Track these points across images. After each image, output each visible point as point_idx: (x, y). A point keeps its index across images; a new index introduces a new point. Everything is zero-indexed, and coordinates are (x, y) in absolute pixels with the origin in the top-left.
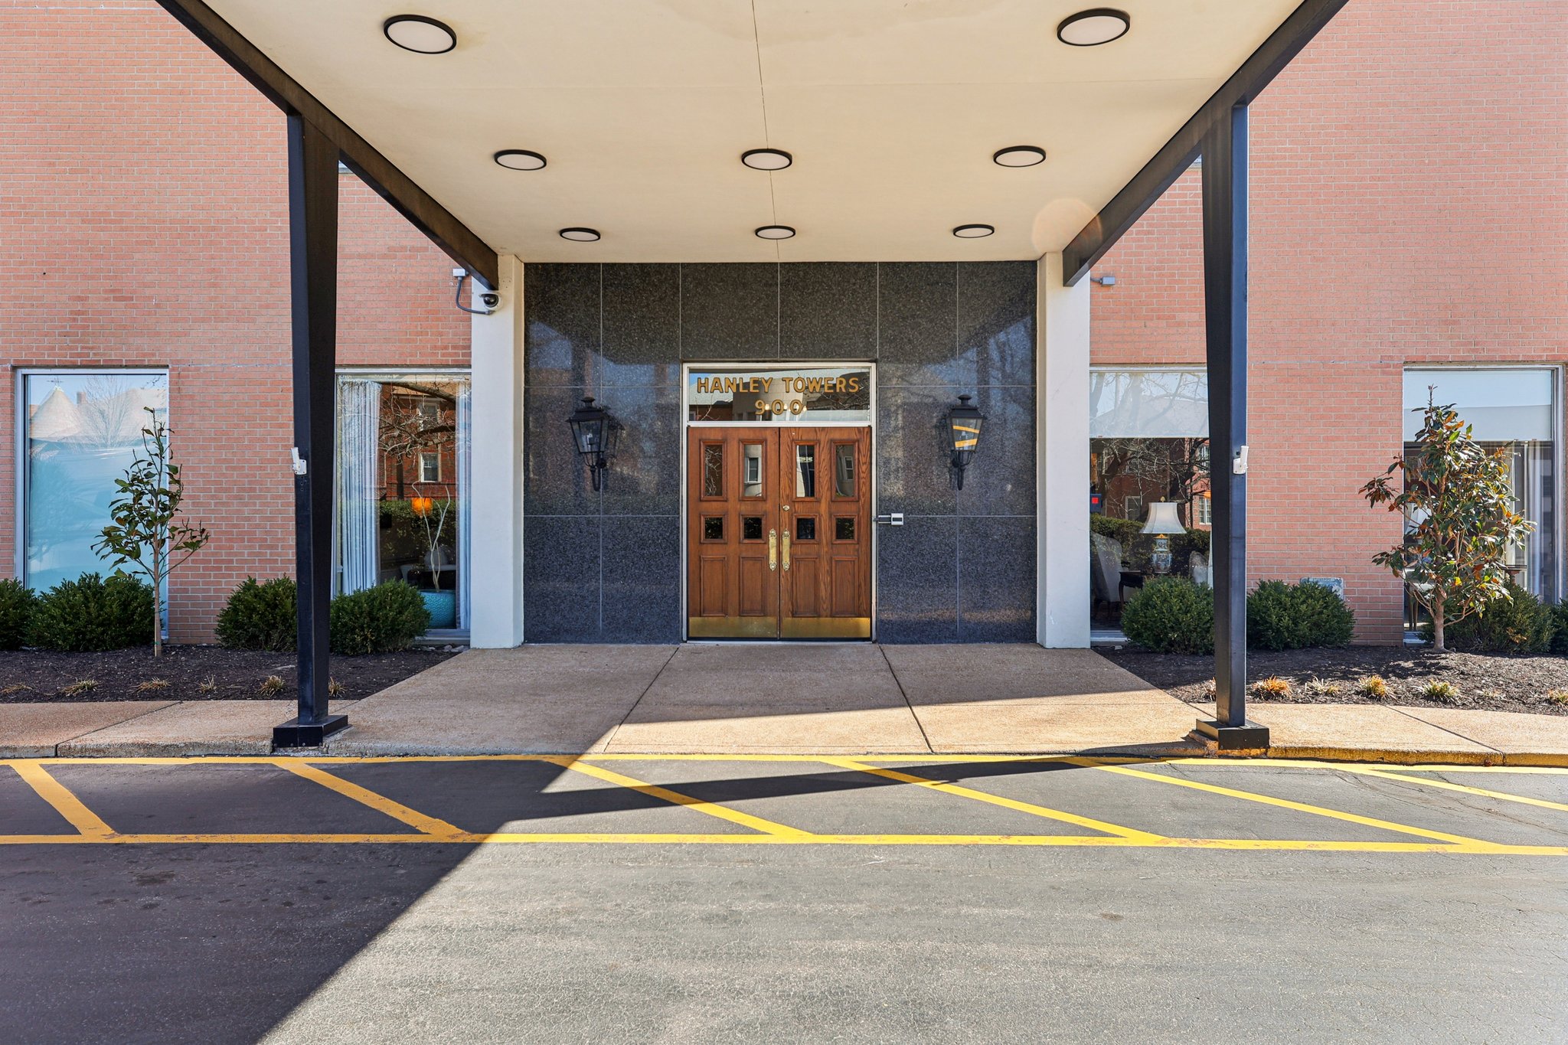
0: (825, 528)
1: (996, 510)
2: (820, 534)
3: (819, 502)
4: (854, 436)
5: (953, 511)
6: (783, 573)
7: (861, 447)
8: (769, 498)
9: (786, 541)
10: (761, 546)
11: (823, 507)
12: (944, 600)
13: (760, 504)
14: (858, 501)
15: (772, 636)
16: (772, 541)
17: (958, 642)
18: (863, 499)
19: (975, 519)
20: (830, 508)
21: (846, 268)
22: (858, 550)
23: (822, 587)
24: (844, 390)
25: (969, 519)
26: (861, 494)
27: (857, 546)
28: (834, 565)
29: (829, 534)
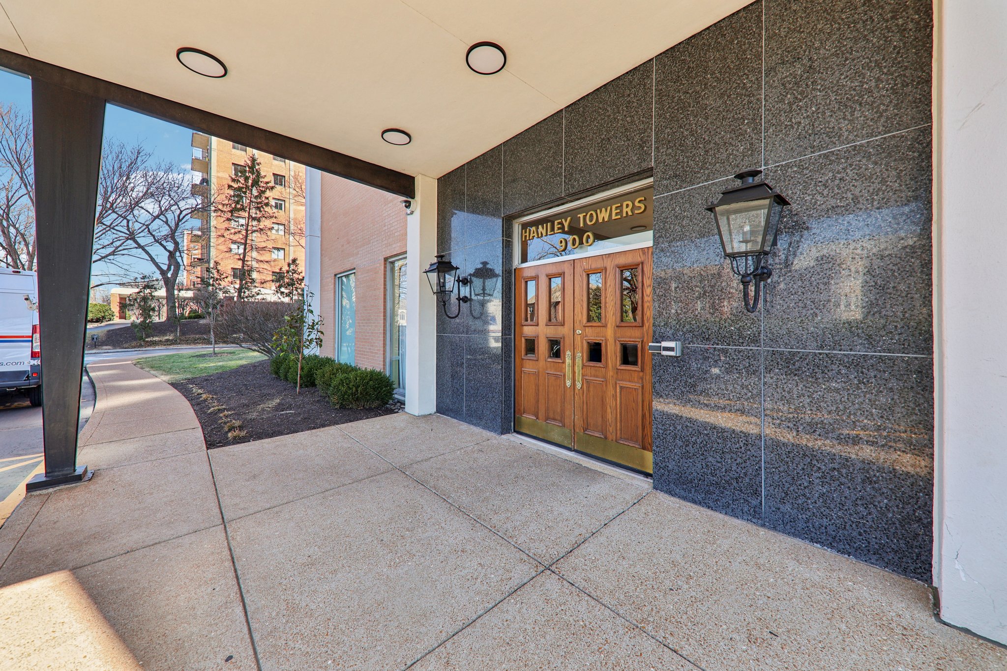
0: (612, 353)
1: (835, 342)
2: (607, 359)
3: (605, 326)
4: (638, 259)
5: (755, 340)
6: (577, 391)
7: (645, 269)
8: (566, 323)
9: (579, 361)
10: (560, 364)
11: (610, 332)
12: (739, 460)
13: (560, 328)
14: (642, 326)
15: (568, 446)
16: (568, 361)
17: (763, 526)
18: (647, 324)
19: (794, 354)
20: (615, 333)
21: (621, 82)
22: (642, 379)
23: (609, 410)
24: (630, 213)
25: (782, 353)
26: (645, 319)
27: (641, 374)
28: (618, 390)
29: (614, 359)
